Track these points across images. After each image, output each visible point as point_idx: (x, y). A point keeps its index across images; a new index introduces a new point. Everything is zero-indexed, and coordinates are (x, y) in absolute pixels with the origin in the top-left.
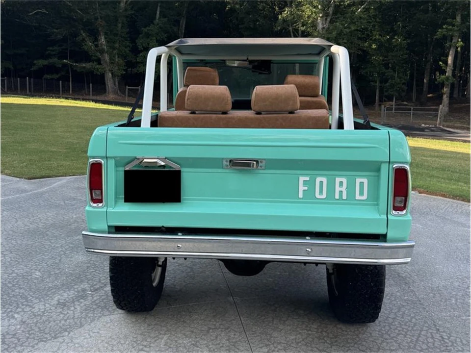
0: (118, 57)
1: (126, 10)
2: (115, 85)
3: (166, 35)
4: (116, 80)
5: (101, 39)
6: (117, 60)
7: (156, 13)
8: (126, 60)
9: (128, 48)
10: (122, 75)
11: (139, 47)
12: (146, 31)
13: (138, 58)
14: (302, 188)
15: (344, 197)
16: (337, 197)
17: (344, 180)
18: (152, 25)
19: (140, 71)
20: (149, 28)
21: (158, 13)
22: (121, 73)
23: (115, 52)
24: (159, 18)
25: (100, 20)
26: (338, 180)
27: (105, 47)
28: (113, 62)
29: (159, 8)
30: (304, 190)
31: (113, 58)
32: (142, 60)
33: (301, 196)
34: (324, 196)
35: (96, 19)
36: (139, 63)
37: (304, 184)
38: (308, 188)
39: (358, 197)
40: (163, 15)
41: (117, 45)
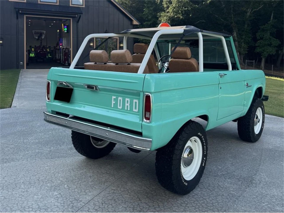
0: (244, 44)
1: (250, 16)
2: (241, 59)
3: (276, 30)
4: (242, 56)
5: (234, 33)
6: (243, 45)
7: (271, 17)
8: (249, 45)
9: (251, 38)
10: (246, 54)
11: (257, 37)
12: (263, 28)
13: (256, 44)
14: (113, 102)
15: (129, 109)
16: (126, 109)
17: (129, 100)
18: (266, 24)
19: (257, 51)
20: (265, 26)
21: (272, 17)
22: (245, 52)
23: (242, 41)
24: (272, 20)
25: (233, 23)
26: (127, 99)
27: (236, 38)
28: (241, 46)
29: (272, 14)
30: (114, 103)
31: (241, 44)
32: (259, 45)
33: (112, 106)
34: (121, 108)
35: (232, 23)
36: (257, 46)
37: (114, 100)
38: (115, 102)
39: (134, 110)
40: (275, 18)
41: (244, 37)
